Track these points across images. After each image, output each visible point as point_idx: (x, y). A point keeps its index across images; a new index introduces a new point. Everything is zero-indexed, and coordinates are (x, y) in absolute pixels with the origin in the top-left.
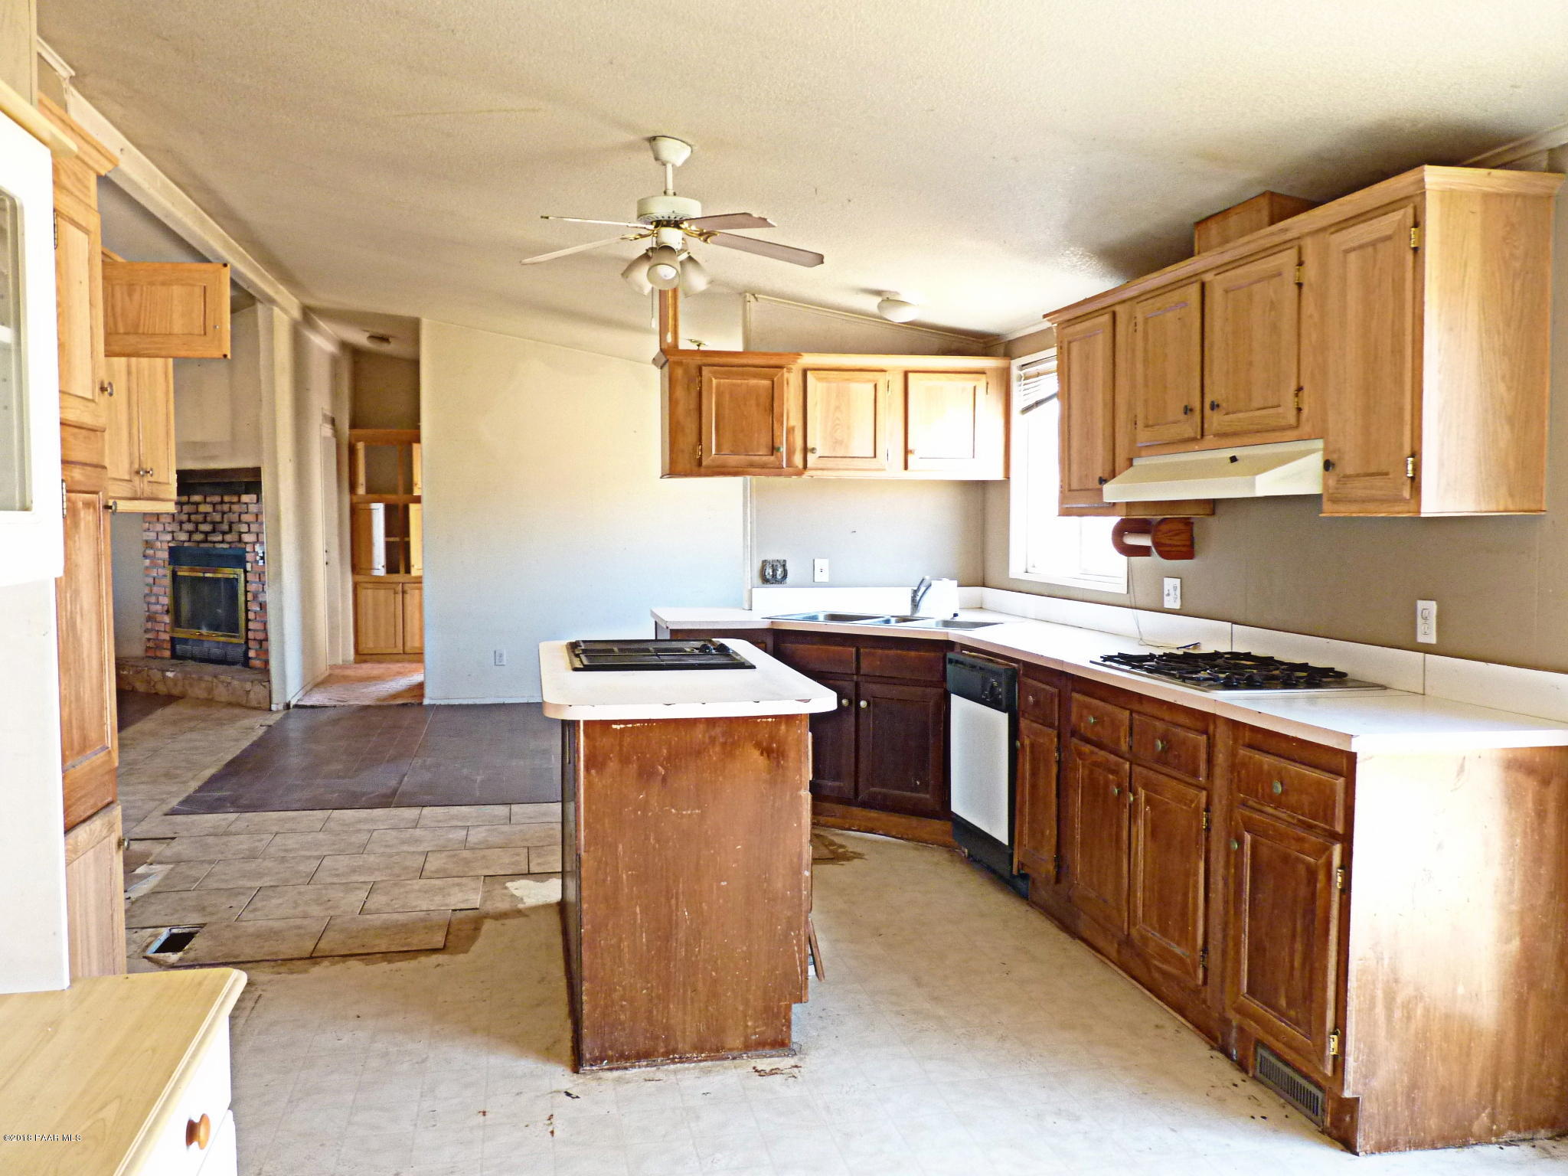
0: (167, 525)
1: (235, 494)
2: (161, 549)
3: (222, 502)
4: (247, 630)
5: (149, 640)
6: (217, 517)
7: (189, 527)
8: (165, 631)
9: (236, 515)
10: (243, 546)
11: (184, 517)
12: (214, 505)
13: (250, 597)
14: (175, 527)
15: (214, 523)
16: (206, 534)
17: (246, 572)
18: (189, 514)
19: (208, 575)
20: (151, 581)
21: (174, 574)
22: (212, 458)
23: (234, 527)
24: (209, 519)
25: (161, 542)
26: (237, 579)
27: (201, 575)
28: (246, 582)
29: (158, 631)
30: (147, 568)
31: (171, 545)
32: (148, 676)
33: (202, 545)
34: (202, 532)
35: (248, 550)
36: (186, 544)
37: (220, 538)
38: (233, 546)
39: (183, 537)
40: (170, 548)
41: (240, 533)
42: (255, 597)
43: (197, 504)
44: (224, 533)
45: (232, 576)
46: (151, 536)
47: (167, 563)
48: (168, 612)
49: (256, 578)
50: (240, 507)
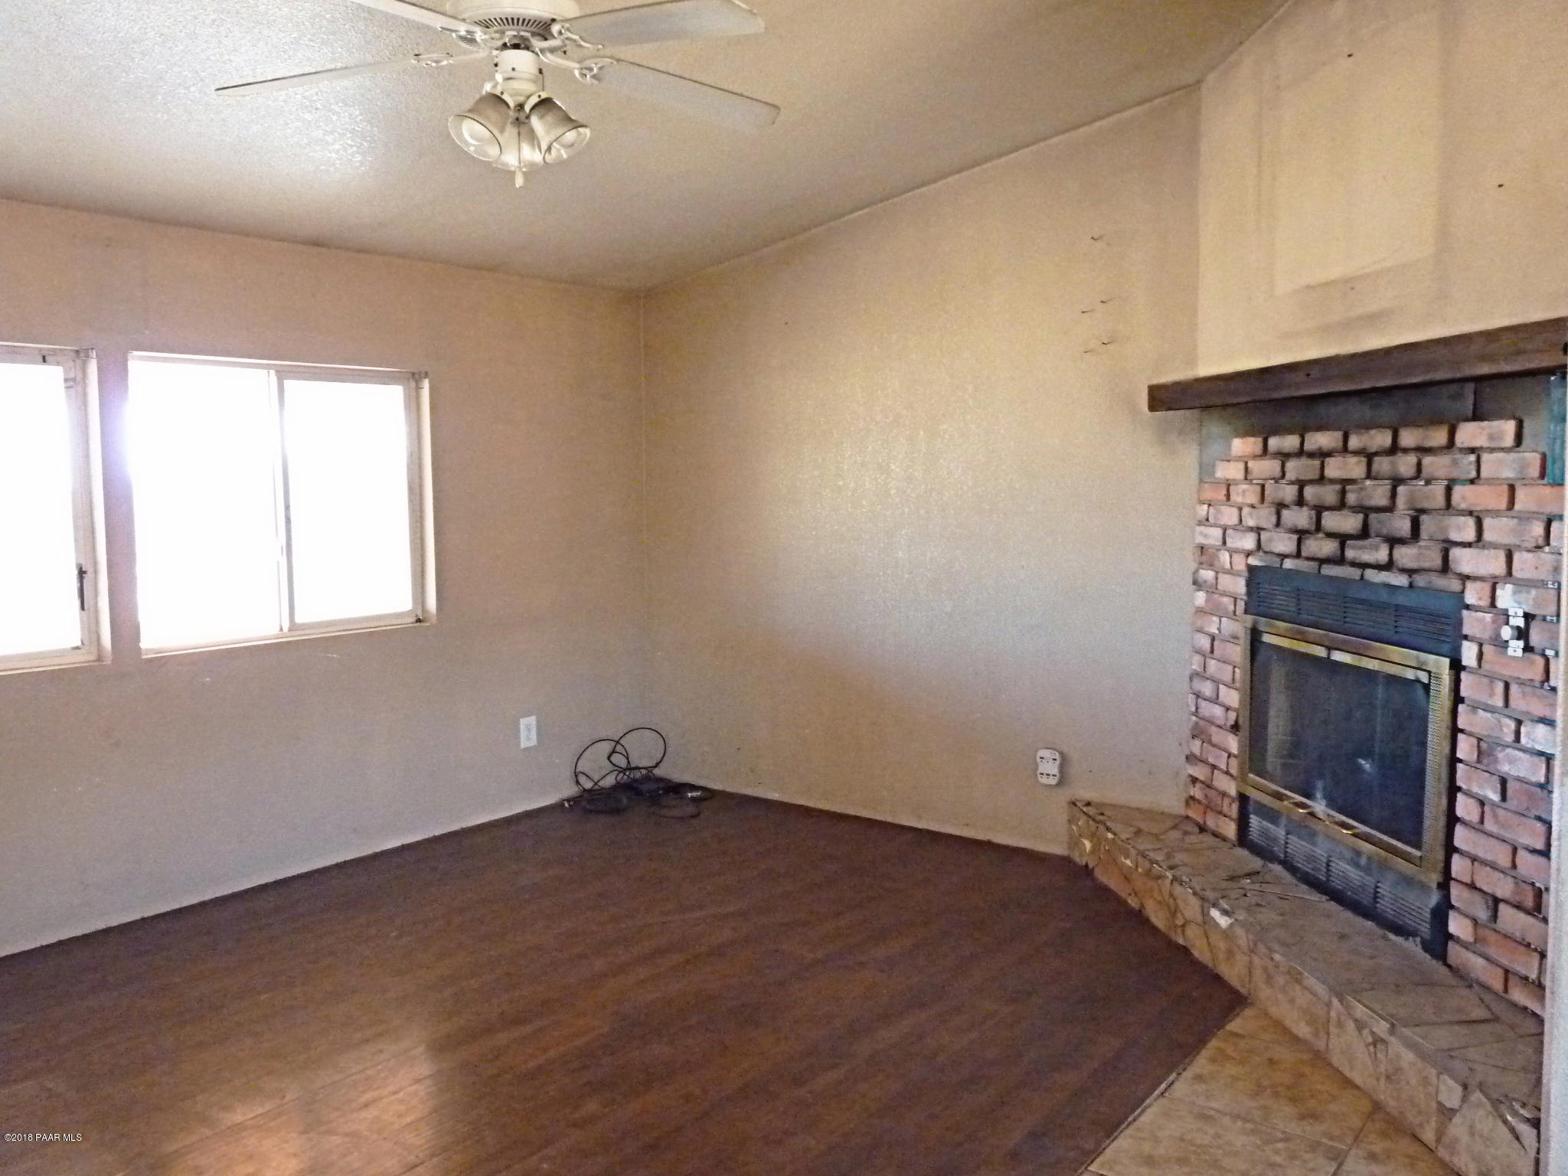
0: (1246, 510)
1: (1435, 421)
2: (1231, 572)
3: (1394, 449)
4: (1450, 849)
5: (1194, 780)
6: (1378, 495)
7: (1301, 518)
8: (1227, 773)
9: (1438, 490)
10: (1455, 585)
11: (1289, 493)
12: (1370, 457)
13: (1465, 748)
14: (1264, 517)
15: (1366, 510)
16: (1343, 539)
17: (1457, 666)
18: (1301, 484)
19: (1338, 656)
20: (1204, 643)
21: (1255, 634)
22: (1373, 319)
23: (1427, 523)
24: (1352, 498)
25: (1232, 552)
26: (1427, 687)
27: (1321, 652)
28: (1457, 699)
29: (1214, 767)
30: (1200, 611)
31: (1253, 561)
32: (1171, 895)
33: (1329, 570)
34: (1330, 535)
35: (1470, 598)
36: (1288, 564)
37: (1382, 555)
38: (1420, 581)
39: (1284, 543)
40: (1251, 569)
41: (1447, 546)
42: (1485, 752)
43: (1323, 455)
44: (1393, 541)
45: (1410, 674)
46: (1213, 535)
47: (1241, 605)
48: (1235, 728)
49: (1492, 695)
50: (1455, 463)
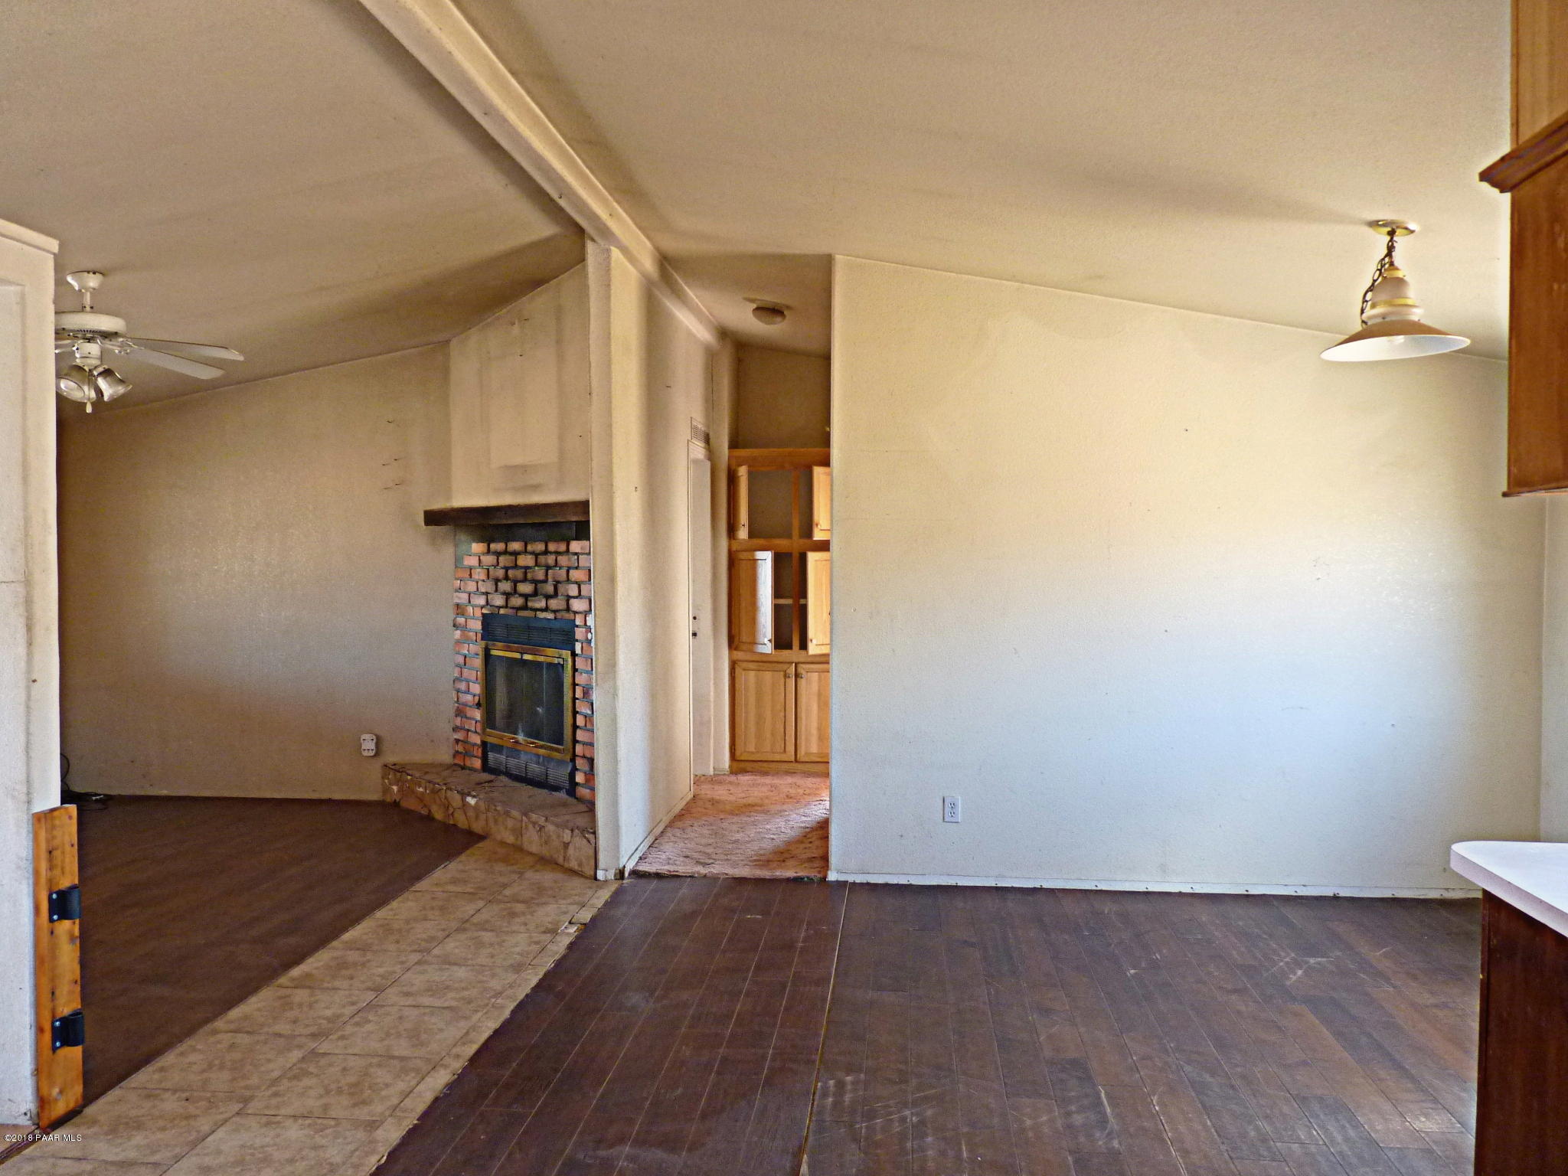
0: (480, 583)
1: (562, 540)
2: (473, 618)
3: (546, 552)
4: (575, 741)
5: (457, 741)
6: (540, 574)
7: (505, 586)
8: (476, 732)
9: (563, 572)
10: (571, 616)
11: (500, 573)
12: (536, 555)
13: (579, 693)
14: (488, 586)
15: (535, 582)
16: (526, 597)
17: (574, 655)
18: (507, 569)
19: (527, 657)
20: (461, 660)
21: (487, 651)
22: (536, 488)
23: (561, 589)
24: (529, 576)
25: (474, 606)
26: (563, 666)
27: (517, 656)
28: (575, 670)
29: (468, 730)
30: (458, 642)
31: (485, 611)
32: (446, 798)
33: (522, 613)
34: (521, 595)
35: (578, 623)
36: (502, 611)
37: (542, 604)
38: (559, 615)
39: (499, 600)
40: (484, 615)
41: (569, 598)
42: (585, 693)
43: (515, 554)
44: (548, 597)
45: (556, 661)
46: (463, 598)
47: (479, 636)
48: (479, 705)
49: (587, 666)
50: (569, 560)
